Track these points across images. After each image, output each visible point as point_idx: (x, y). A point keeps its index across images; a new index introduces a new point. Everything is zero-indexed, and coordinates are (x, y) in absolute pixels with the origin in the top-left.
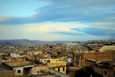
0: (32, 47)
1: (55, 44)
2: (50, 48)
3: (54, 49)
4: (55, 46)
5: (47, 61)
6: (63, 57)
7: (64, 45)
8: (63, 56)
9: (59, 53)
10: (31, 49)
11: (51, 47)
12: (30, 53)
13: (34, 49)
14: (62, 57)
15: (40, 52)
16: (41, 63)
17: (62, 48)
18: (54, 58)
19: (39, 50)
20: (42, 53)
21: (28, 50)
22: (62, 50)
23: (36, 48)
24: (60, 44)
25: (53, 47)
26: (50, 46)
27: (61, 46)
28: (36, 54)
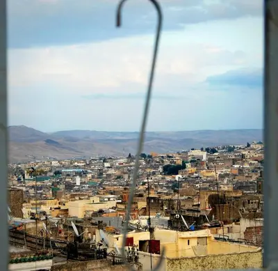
0: (57, 173)
1: (197, 153)
2: (169, 178)
3: (191, 180)
4: (196, 162)
5: (142, 243)
6: (245, 224)
7: (252, 154)
8: (245, 216)
9: (217, 201)
10: (48, 183)
11: (172, 170)
12: (43, 208)
13: (69, 187)
14: (237, 221)
15: (102, 201)
16: (102, 255)
17: (241, 171)
18: (183, 229)
19: (98, 189)
20: (113, 204)
21: (32, 191)
22: (239, 187)
23: (78, 180)
24: (231, 150)
25: (184, 167)
26: (167, 162)
27: (234, 162)
28: (80, 216)
